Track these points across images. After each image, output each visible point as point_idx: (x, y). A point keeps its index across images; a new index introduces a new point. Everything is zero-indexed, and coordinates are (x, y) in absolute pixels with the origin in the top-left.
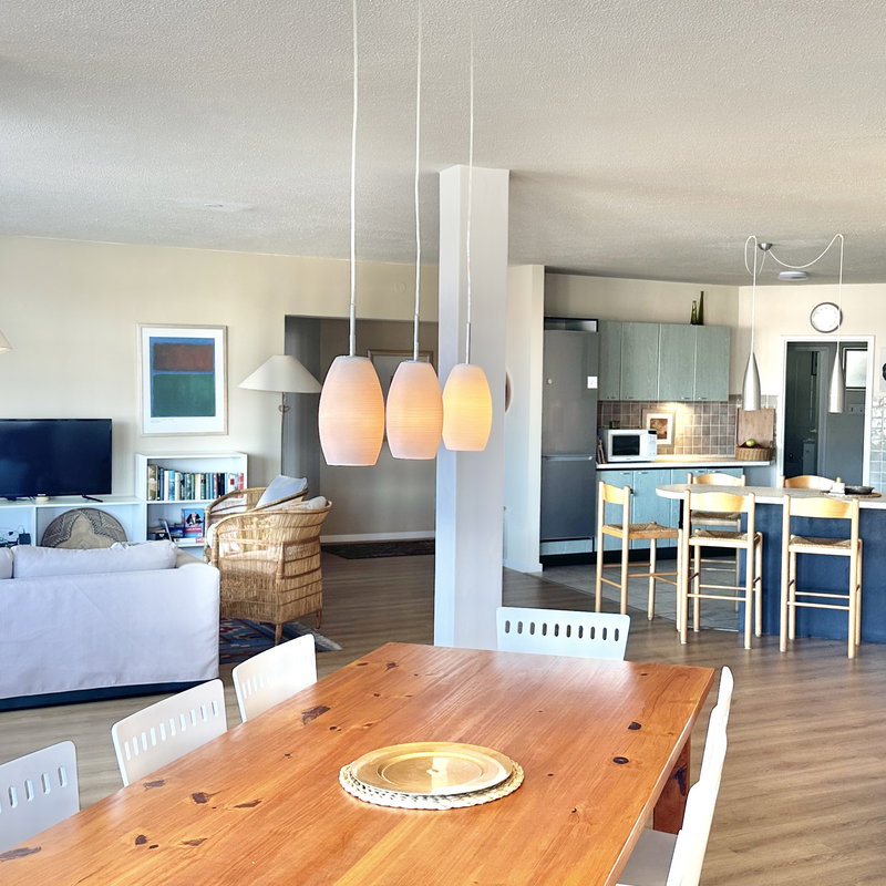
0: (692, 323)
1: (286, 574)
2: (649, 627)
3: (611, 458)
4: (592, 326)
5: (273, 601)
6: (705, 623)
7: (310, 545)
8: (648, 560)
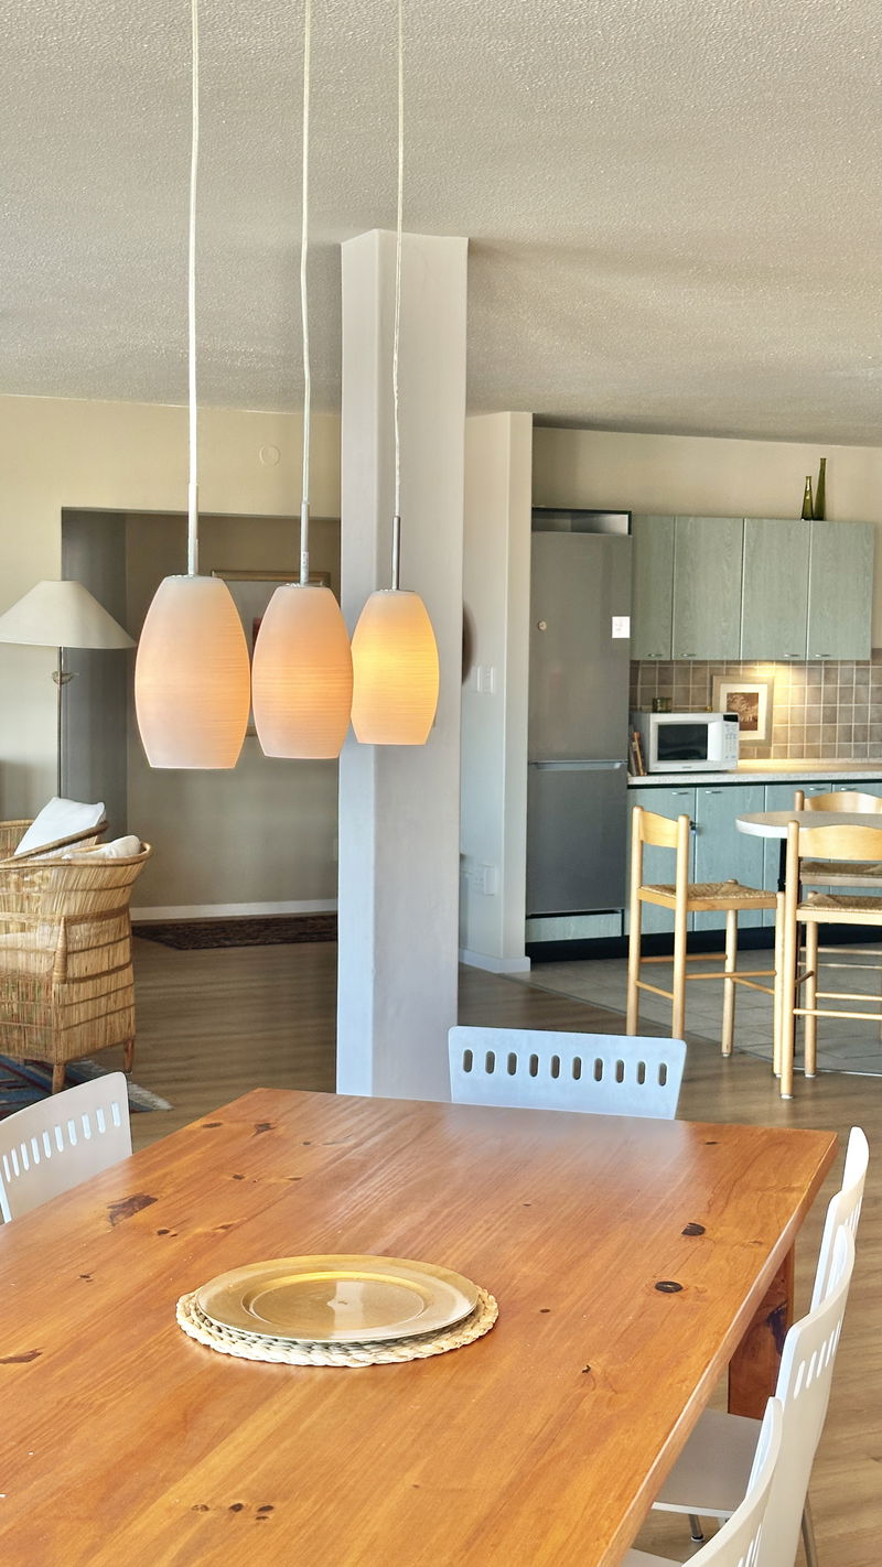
0: (805, 517)
1: (70, 974)
2: (725, 1070)
3: (655, 765)
4: (620, 523)
5: (47, 1023)
6: (827, 1063)
7: (113, 922)
8: (722, 949)
